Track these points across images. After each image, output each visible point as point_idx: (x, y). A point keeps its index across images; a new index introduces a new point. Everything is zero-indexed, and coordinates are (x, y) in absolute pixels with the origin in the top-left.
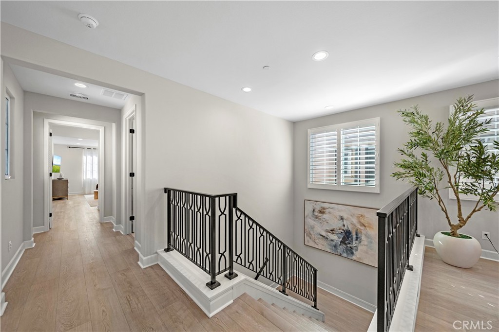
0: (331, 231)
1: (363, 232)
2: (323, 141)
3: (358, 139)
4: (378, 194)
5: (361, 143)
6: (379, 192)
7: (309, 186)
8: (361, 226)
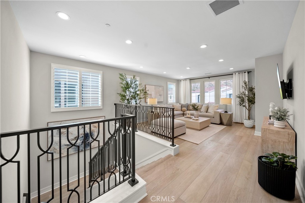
0: (75, 138)
1: (95, 130)
2: (66, 76)
3: (91, 80)
4: (102, 109)
5: (92, 82)
6: (102, 108)
7: (52, 111)
8: (94, 128)
